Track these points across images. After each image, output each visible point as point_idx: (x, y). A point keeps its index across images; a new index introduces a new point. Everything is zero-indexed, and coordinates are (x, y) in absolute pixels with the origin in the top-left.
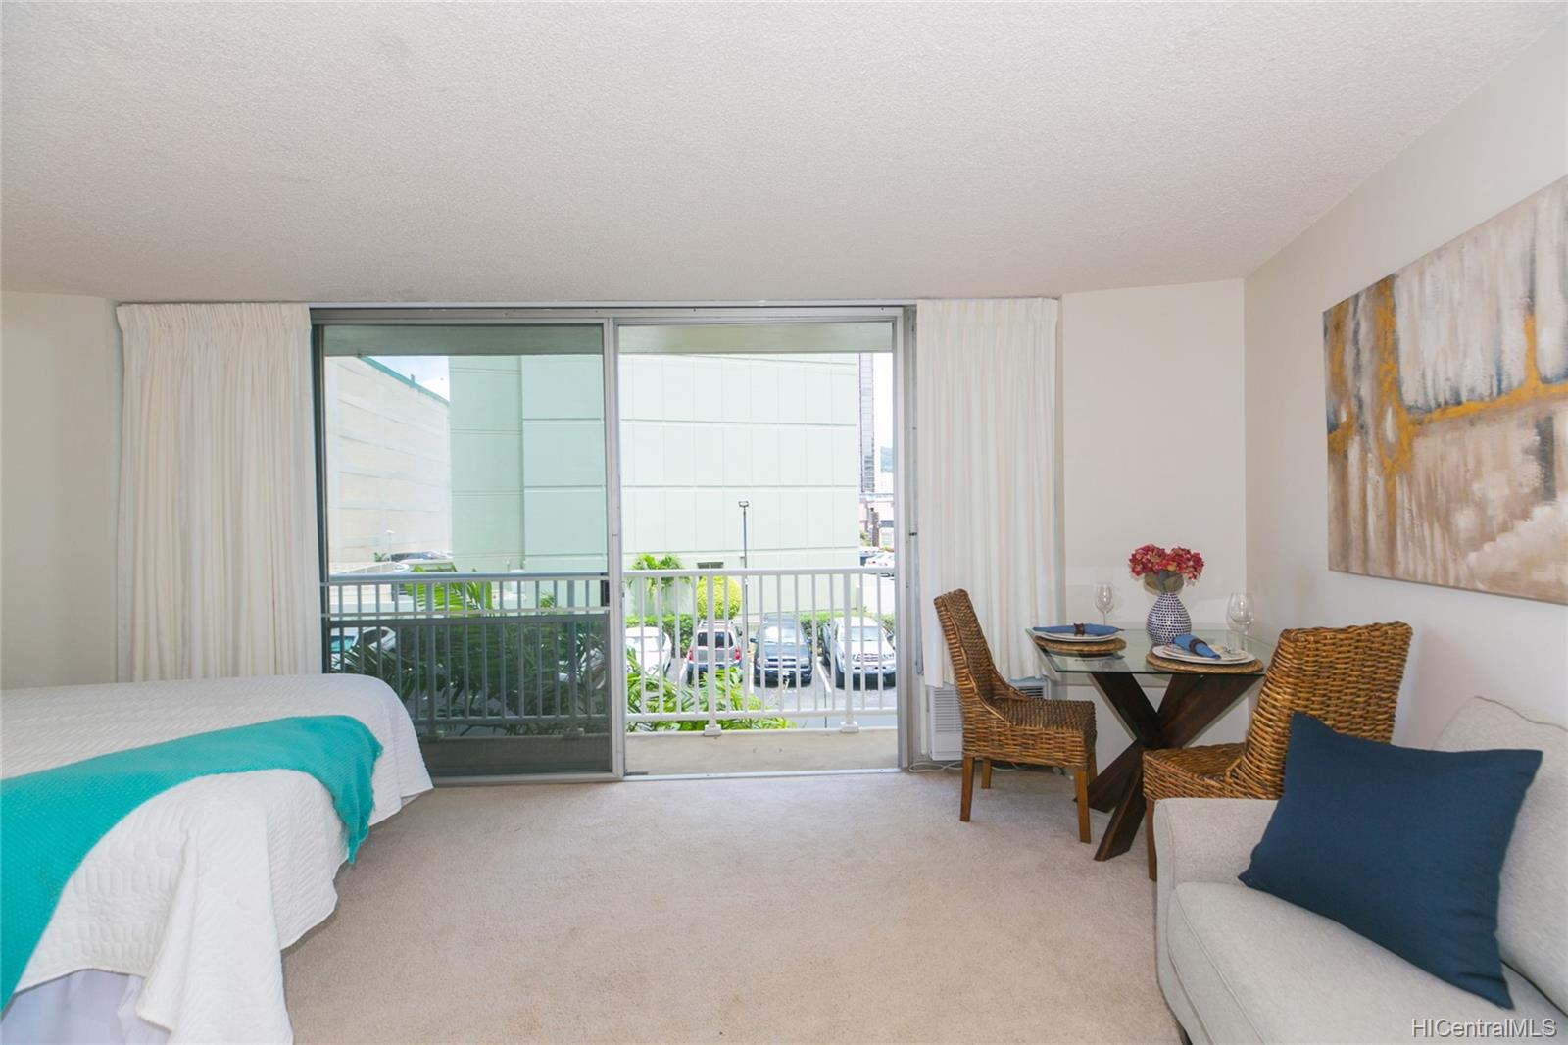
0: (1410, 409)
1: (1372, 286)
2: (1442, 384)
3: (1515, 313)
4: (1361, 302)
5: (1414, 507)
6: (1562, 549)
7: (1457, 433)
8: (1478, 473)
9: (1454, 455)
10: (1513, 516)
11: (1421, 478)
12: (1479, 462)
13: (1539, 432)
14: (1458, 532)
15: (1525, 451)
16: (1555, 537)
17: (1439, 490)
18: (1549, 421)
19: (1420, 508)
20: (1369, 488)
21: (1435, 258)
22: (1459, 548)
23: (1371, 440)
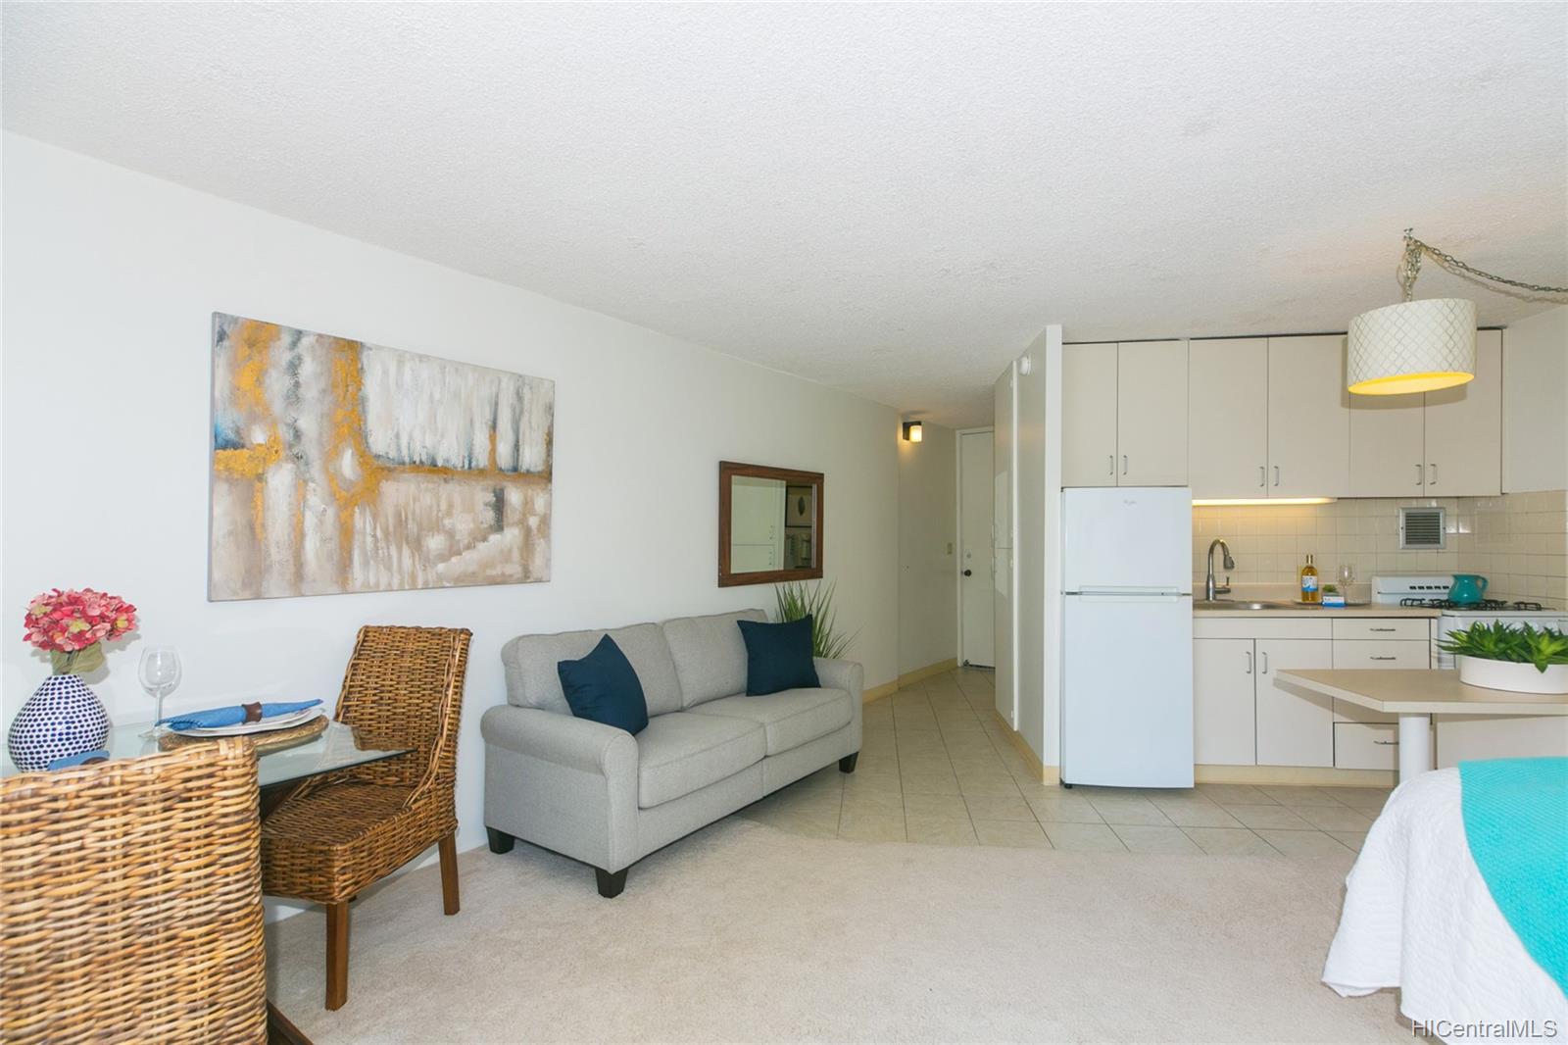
0: (377, 456)
3: (484, 426)
4: (305, 341)
5: (379, 534)
6: (506, 556)
7: (431, 486)
8: (449, 513)
9: (427, 499)
10: (475, 539)
11: (390, 511)
12: (451, 506)
13: (496, 496)
14: (429, 551)
15: (486, 505)
16: (502, 551)
17: (410, 522)
18: (502, 491)
19: (386, 534)
20: (308, 515)
21: (417, 360)
22: (427, 562)
23: (316, 470)
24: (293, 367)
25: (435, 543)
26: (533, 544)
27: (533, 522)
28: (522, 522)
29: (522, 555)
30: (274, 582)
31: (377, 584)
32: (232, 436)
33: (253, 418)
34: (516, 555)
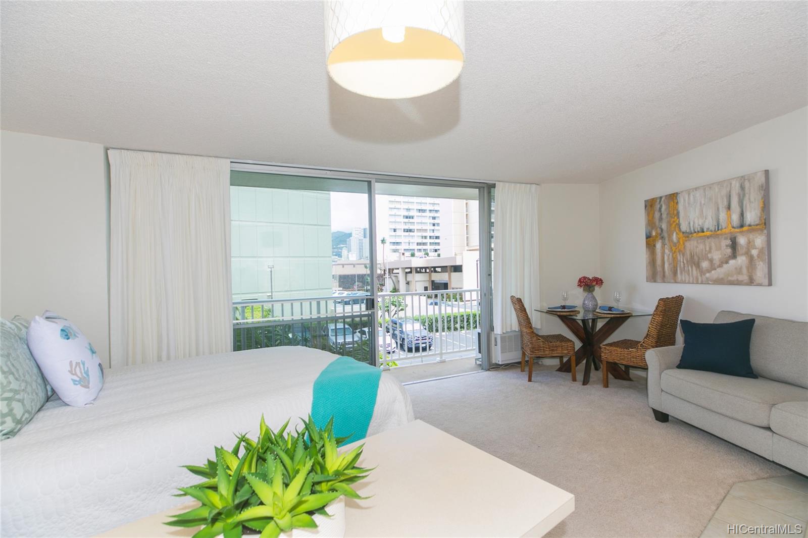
0: (683, 233)
1: (668, 195)
2: (696, 225)
3: (724, 209)
4: (663, 199)
5: (685, 262)
6: (739, 271)
7: (702, 240)
8: (710, 252)
9: (701, 246)
10: (722, 263)
11: (688, 253)
12: (710, 248)
13: (731, 241)
14: (702, 268)
15: (727, 246)
16: (736, 268)
17: (695, 256)
18: (735, 238)
19: (687, 261)
20: (665, 256)
21: (695, 190)
22: (702, 273)
23: (667, 241)
24: (660, 209)
25: (705, 264)
26: (755, 265)
27: (754, 252)
28: (748, 253)
29: (748, 270)
30: (659, 278)
31: (685, 281)
32: (648, 234)
33: (652, 229)
34: (745, 271)
